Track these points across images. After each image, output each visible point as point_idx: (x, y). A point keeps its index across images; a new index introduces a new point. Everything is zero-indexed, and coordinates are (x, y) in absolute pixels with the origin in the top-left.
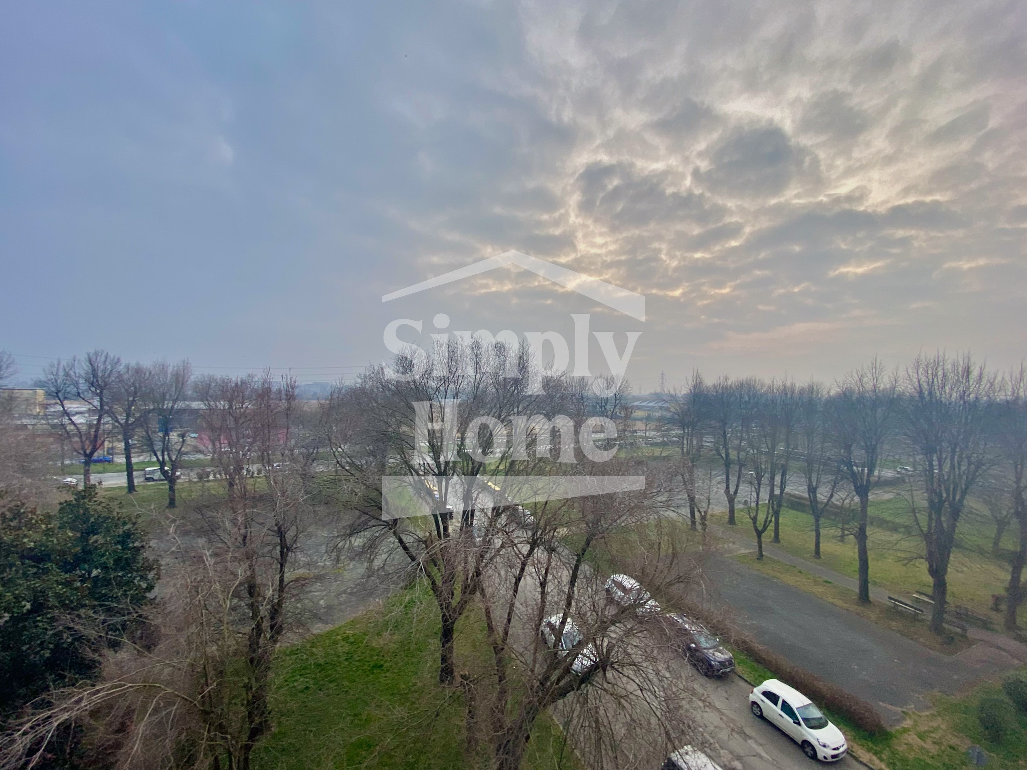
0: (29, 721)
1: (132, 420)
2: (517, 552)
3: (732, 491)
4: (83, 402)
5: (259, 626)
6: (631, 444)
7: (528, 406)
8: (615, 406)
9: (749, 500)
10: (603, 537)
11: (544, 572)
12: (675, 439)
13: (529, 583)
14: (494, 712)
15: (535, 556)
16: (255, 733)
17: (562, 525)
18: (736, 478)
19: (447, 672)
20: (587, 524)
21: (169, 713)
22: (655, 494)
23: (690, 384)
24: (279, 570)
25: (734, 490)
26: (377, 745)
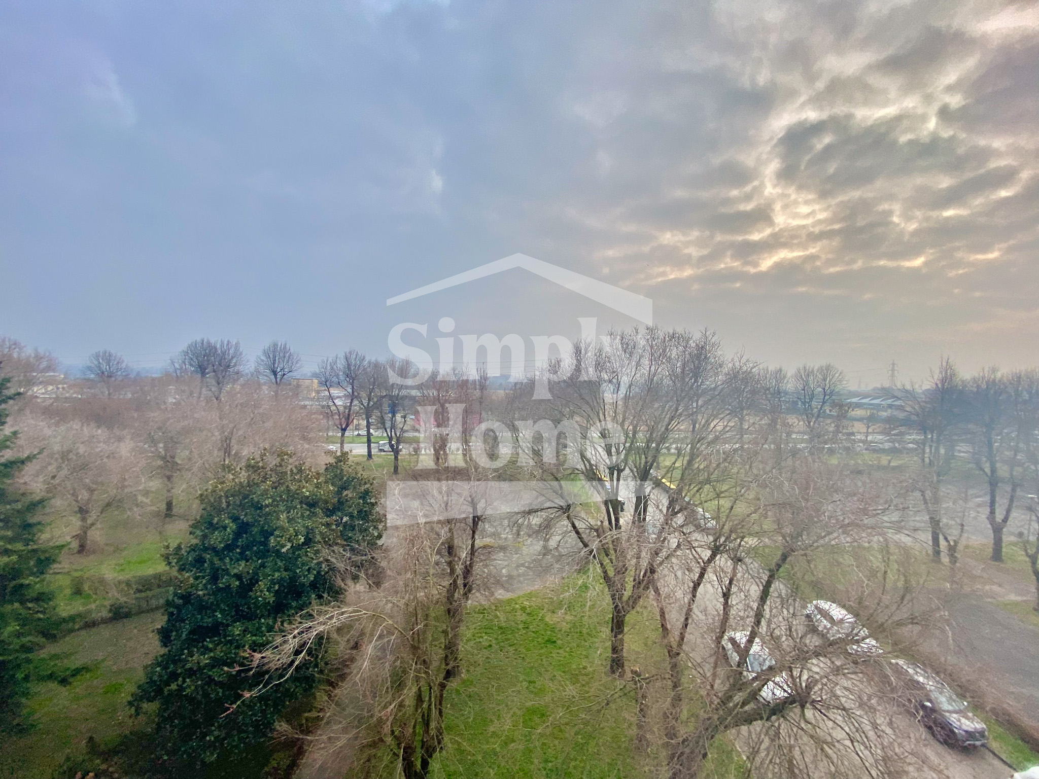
0: (297, 628)
1: (371, 403)
2: (697, 556)
3: (999, 517)
4: (341, 389)
5: (455, 581)
6: (847, 449)
7: (710, 400)
8: (824, 403)
9: (1026, 532)
10: (805, 555)
11: (728, 582)
12: (911, 446)
13: (710, 592)
14: (668, 717)
15: (718, 562)
16: (449, 674)
17: (750, 535)
18: (1006, 502)
19: (617, 664)
20: (784, 537)
21: (389, 641)
22: (879, 512)
23: (936, 377)
24: (471, 536)
25: (1002, 517)
26: (550, 716)
